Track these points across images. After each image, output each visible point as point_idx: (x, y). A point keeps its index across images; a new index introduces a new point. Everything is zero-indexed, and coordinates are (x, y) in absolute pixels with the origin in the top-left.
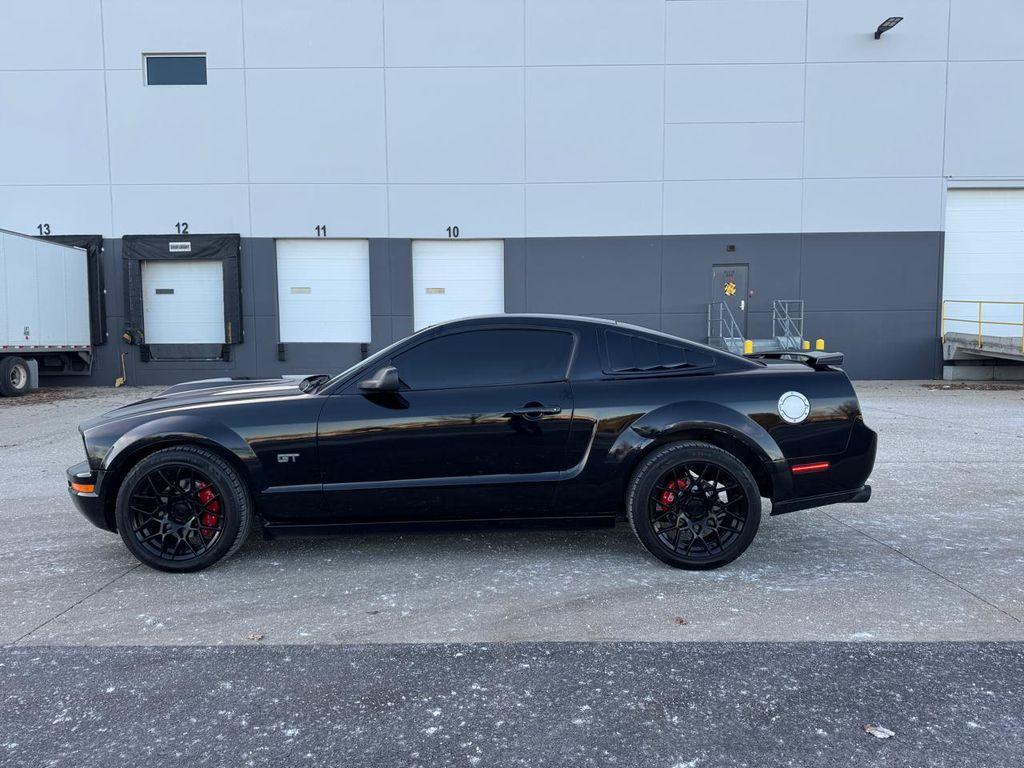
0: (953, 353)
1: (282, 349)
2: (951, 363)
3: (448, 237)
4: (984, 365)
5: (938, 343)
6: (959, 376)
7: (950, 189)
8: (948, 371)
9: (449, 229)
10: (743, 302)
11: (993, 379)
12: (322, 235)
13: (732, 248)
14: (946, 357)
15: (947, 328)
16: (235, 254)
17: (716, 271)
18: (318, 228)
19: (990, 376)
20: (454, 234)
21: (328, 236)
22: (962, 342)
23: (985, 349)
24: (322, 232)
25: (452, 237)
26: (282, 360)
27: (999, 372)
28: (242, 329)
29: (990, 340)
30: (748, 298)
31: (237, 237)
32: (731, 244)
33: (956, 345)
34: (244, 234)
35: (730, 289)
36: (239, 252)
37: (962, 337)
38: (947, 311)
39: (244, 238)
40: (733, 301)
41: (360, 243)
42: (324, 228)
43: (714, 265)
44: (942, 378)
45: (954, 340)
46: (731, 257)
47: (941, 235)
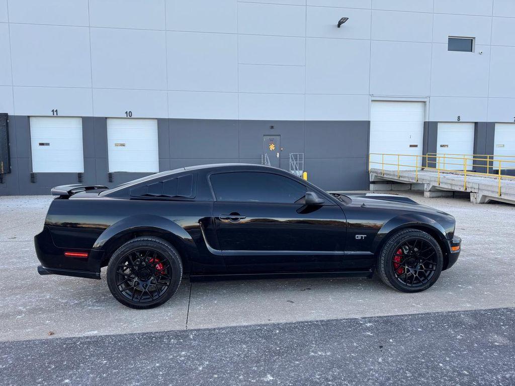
0: (373, 178)
1: (33, 177)
2: (374, 183)
3: (126, 117)
4: (387, 184)
5: (367, 173)
6: (376, 189)
7: (373, 101)
8: (372, 186)
9: (126, 113)
10: (278, 154)
11: (391, 190)
12: (55, 114)
13: (272, 127)
14: (370, 181)
15: (371, 166)
16: (5, 124)
17: (265, 138)
18: (53, 111)
19: (389, 189)
20: (129, 115)
21: (59, 115)
22: (376, 173)
23: (385, 176)
24: (55, 113)
25: (128, 117)
26: (33, 182)
27: (394, 187)
28: (10, 166)
29: (387, 172)
30: (280, 152)
31: (6, 115)
32: (272, 125)
33: (375, 174)
34: (11, 113)
35: (272, 147)
36: (7, 123)
37: (376, 170)
38: (372, 158)
39: (10, 116)
40: (274, 152)
41: (78, 119)
42: (56, 111)
43: (264, 135)
44: (369, 190)
45: (374, 172)
46: (272, 132)
47: (368, 123)
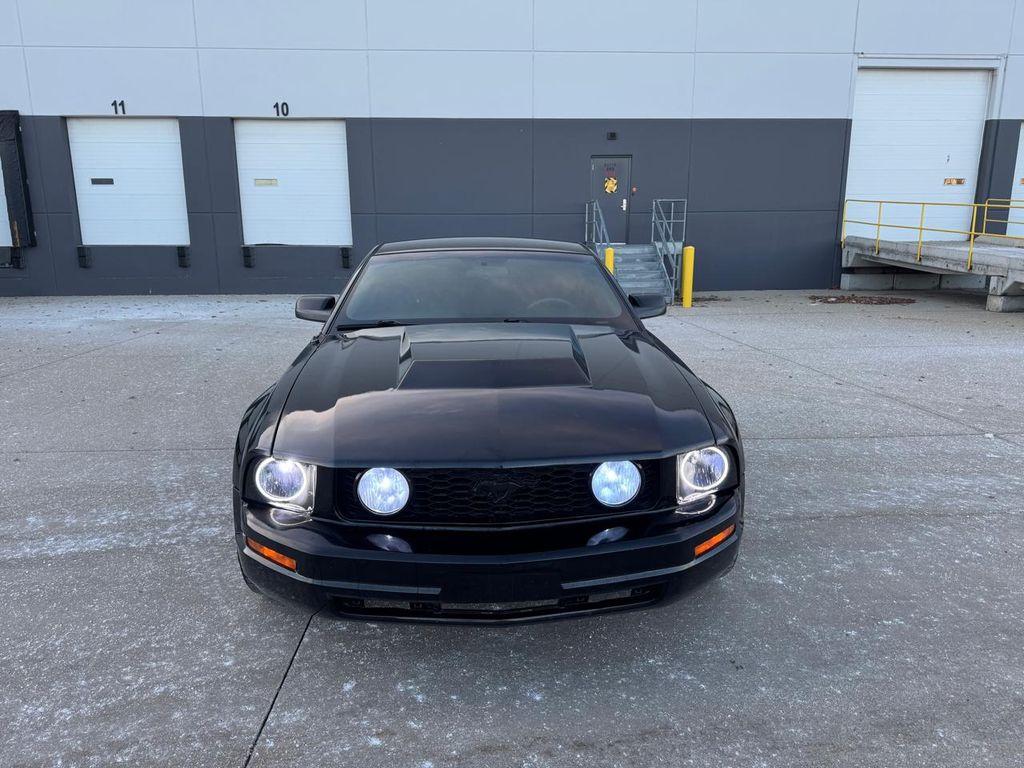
0: (851, 259)
1: (85, 255)
2: (850, 270)
3: (275, 115)
4: (884, 273)
5: (838, 247)
6: (856, 286)
7: (861, 68)
8: (846, 280)
9: (276, 106)
10: (625, 201)
11: (892, 289)
12: (120, 113)
13: (613, 136)
14: (844, 265)
15: (848, 231)
16: (13, 136)
17: (595, 164)
18: (114, 104)
19: (888, 286)
20: (282, 113)
21: (127, 114)
22: (861, 247)
23: (883, 255)
24: (120, 109)
25: (281, 116)
26: (84, 266)
27: (900, 281)
28: (32, 229)
29: (888, 246)
30: (630, 196)
31: (15, 114)
32: (612, 130)
33: (856, 251)
34: (24, 112)
35: (611, 186)
36: (19, 135)
37: (861, 241)
38: (850, 211)
39: (24, 116)
40: (615, 198)
41: (171, 122)
42: (122, 104)
43: (593, 157)
44: (839, 288)
45: (853, 246)
46: (612, 147)
47: (847, 123)
